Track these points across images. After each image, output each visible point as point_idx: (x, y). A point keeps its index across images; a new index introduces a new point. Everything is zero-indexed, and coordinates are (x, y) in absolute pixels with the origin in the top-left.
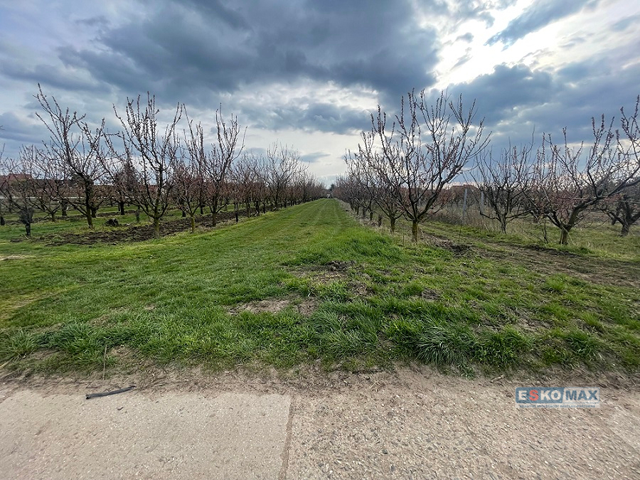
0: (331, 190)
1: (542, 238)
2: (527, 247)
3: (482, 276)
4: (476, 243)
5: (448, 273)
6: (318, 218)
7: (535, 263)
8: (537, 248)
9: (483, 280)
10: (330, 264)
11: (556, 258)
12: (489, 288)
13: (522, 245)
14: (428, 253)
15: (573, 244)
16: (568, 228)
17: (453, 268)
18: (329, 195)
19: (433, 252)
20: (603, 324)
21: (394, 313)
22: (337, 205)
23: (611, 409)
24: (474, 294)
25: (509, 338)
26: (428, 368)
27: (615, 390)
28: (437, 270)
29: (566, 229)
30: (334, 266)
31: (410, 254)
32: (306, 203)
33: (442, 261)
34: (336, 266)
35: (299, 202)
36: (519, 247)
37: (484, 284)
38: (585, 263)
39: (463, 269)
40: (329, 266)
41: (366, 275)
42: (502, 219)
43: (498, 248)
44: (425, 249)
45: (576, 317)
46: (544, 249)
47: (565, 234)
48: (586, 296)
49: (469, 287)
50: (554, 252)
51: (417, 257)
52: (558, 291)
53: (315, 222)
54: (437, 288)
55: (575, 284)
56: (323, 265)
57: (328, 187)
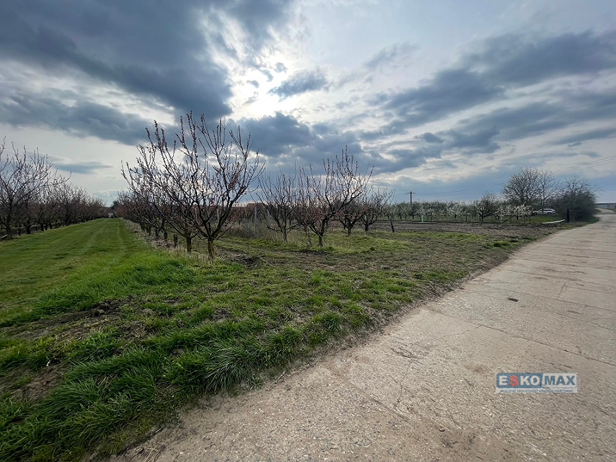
0: (113, 208)
1: (309, 243)
2: (301, 251)
3: (269, 282)
4: (266, 253)
5: (240, 287)
6: (89, 245)
7: (305, 264)
8: (306, 251)
9: (269, 286)
10: (95, 306)
11: (317, 257)
12: (273, 293)
13: (297, 250)
14: (224, 270)
15: (326, 245)
16: (322, 234)
17: (245, 280)
18: (110, 215)
19: (228, 267)
20: (342, 302)
21: (179, 347)
22: (122, 227)
23: (349, 365)
24: (260, 303)
25: (287, 335)
26: (218, 398)
27: (350, 349)
28: (230, 286)
29: (321, 234)
30: (101, 308)
31: (205, 274)
32: (72, 225)
33: (236, 276)
34: (105, 308)
35: (57, 226)
36: (296, 252)
37: (269, 290)
38: (332, 258)
39: (253, 279)
40: (93, 309)
41: (147, 310)
42: (283, 230)
43: (283, 255)
44: (220, 266)
45: (328, 301)
46: (311, 252)
47: (320, 238)
48: (332, 283)
49: (256, 296)
50: (316, 253)
51: (211, 276)
52: (317, 283)
53: (83, 251)
54: (228, 305)
55: (326, 275)
56: (84, 310)
57: (109, 204)
